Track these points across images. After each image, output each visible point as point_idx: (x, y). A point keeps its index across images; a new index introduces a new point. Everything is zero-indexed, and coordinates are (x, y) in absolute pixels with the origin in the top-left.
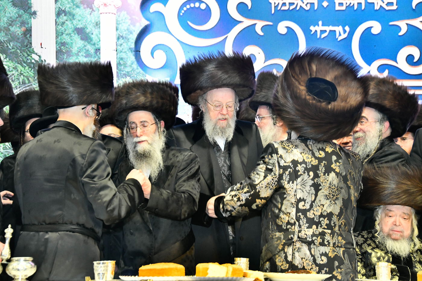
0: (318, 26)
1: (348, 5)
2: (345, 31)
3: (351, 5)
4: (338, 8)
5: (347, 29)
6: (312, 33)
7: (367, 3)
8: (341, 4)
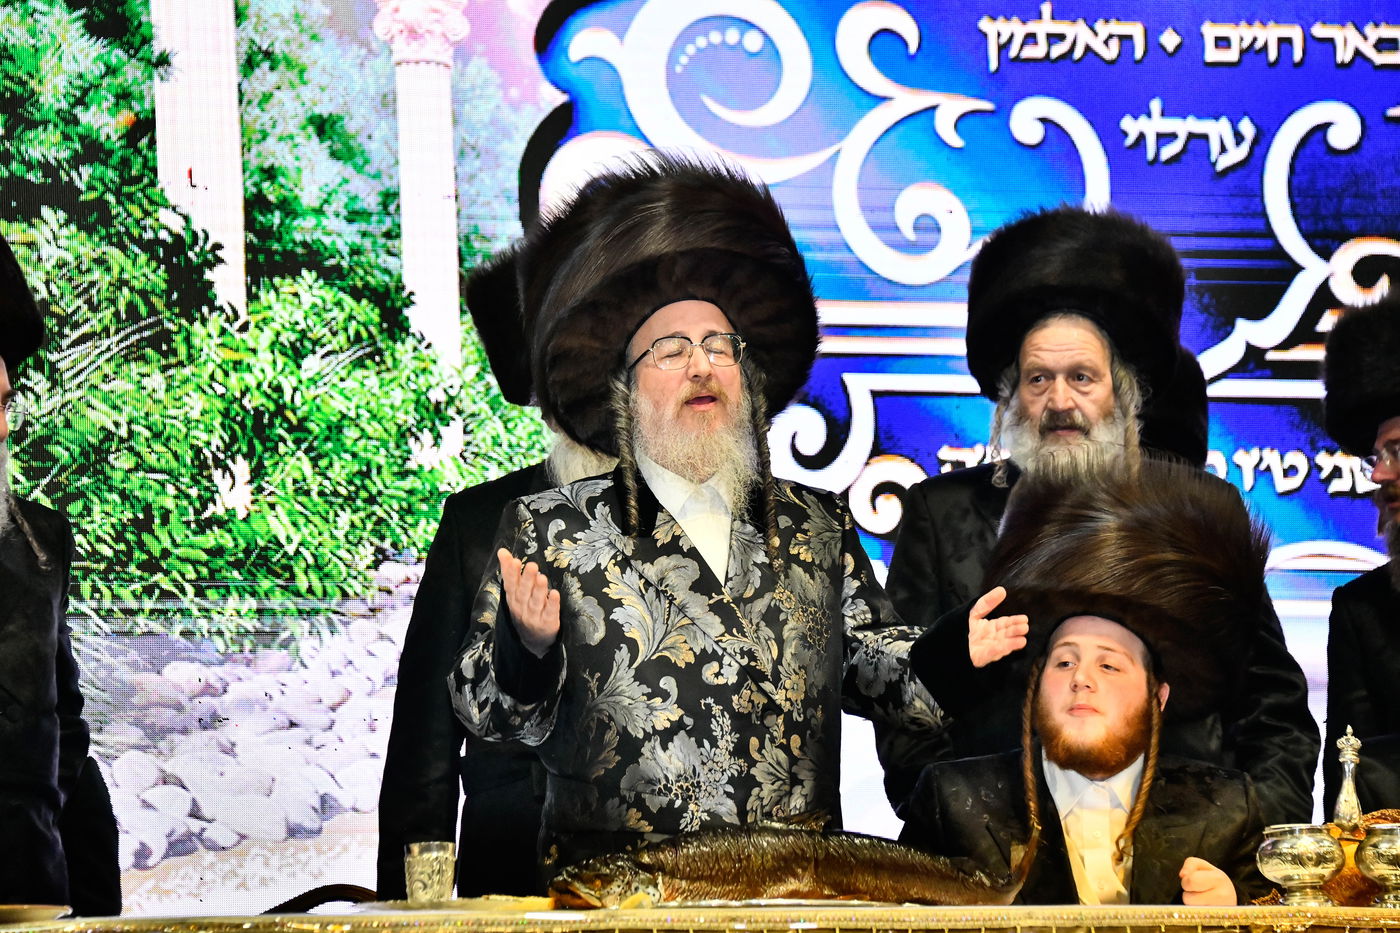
0: (1149, 115)
1: (1246, 44)
2: (1239, 138)
3: (1259, 45)
4: (1212, 55)
5: (1247, 128)
6: (1129, 141)
7: (1308, 38)
8: (1223, 42)
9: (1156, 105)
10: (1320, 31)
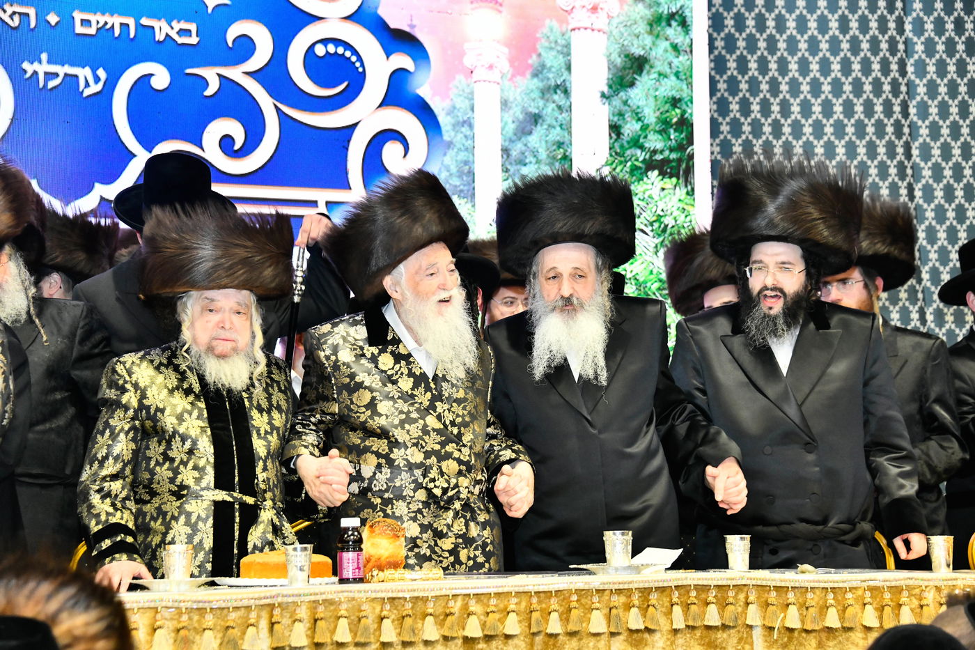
0: (40, 62)
1: (100, 25)
2: (97, 79)
3: (108, 26)
4: (79, 29)
5: (102, 73)
6: (28, 75)
7: (139, 26)
8: (86, 23)
9: (44, 56)
10: (145, 21)
